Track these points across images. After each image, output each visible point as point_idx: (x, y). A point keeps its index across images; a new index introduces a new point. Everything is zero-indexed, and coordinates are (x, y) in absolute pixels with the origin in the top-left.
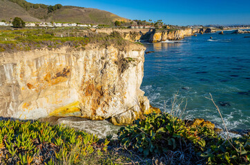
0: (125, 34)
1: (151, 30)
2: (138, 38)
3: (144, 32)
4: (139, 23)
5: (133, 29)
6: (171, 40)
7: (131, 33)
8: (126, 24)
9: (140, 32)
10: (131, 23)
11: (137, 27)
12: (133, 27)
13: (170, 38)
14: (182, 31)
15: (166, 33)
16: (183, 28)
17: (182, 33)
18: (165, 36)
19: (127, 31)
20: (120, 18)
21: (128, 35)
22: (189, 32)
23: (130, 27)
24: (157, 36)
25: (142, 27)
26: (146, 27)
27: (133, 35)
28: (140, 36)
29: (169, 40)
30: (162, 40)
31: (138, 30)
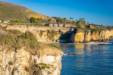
0: (42, 32)
1: (73, 30)
2: (57, 37)
3: (64, 31)
4: (58, 21)
5: (51, 28)
6: (96, 41)
7: (48, 31)
8: (43, 21)
9: (60, 31)
10: (49, 20)
11: (56, 25)
12: (51, 25)
13: (95, 39)
14: (108, 32)
15: (90, 33)
16: (109, 28)
18: (89, 37)
19: (45, 29)
20: (36, 13)
21: (45, 33)
23: (47, 25)
24: (80, 36)
25: (61, 25)
26: (67, 26)
27: (51, 34)
28: (59, 36)
29: (93, 41)
30: (84, 42)
31: (57, 29)
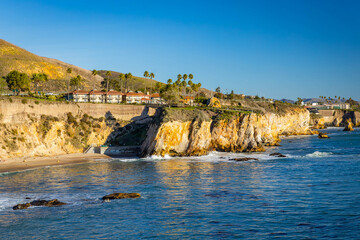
1: (152, 112)
2: (98, 138)
3: (125, 117)
5: (80, 106)
7: (70, 119)
9: (109, 117)
11: (97, 98)
12: (81, 98)
13: (224, 142)
14: (272, 117)
15: (206, 125)
16: (280, 107)
17: (271, 126)
18: (204, 137)
19: (58, 110)
20: (35, 59)
21: (60, 125)
22: (299, 123)
23: (67, 98)
24: (173, 133)
25: (115, 98)
26: (133, 99)
27: (79, 126)
28: (106, 132)
29: (220, 149)
30: (190, 151)
31: (98, 111)
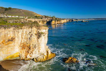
0: (40, 21)
1: (51, 20)
2: (45, 23)
3: (48, 21)
4: (46, 17)
5: (43, 19)
6: (59, 24)
7: (42, 21)
8: (40, 17)
10: (42, 17)
11: (45, 18)
12: (43, 18)
13: (58, 23)
14: (63, 20)
15: (57, 21)
16: (63, 19)
17: (63, 21)
21: (41, 21)
22: (65, 21)
23: (42, 18)
24: (53, 22)
25: (47, 19)
26: (49, 19)
27: (43, 22)
28: (46, 22)
29: (58, 24)
30: (55, 24)
31: (45, 20)
